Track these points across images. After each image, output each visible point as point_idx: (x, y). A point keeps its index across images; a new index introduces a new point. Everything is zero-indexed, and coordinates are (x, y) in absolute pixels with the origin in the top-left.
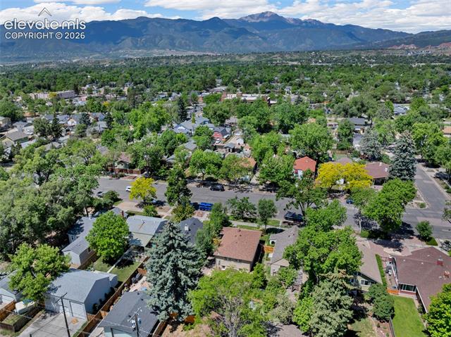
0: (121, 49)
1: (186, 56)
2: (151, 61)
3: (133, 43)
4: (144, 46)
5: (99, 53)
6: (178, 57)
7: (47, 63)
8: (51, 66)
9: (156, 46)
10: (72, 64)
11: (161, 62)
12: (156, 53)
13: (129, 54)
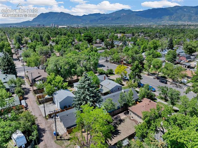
0: (163, 21)
1: (196, 25)
2: (175, 27)
3: (169, 18)
4: (174, 20)
5: (153, 22)
6: (190, 25)
7: (130, 25)
8: (131, 26)
9: (181, 20)
10: (140, 26)
11: (180, 27)
12: (180, 23)
13: (166, 23)
